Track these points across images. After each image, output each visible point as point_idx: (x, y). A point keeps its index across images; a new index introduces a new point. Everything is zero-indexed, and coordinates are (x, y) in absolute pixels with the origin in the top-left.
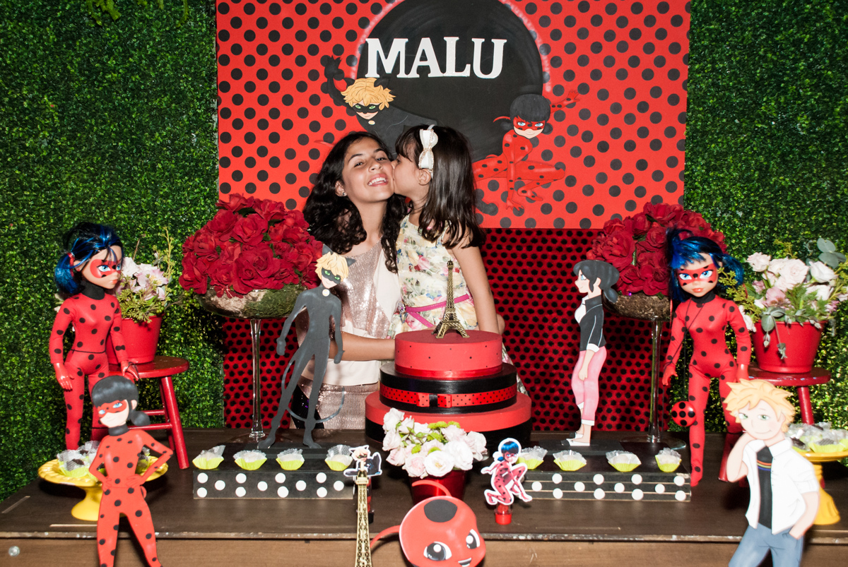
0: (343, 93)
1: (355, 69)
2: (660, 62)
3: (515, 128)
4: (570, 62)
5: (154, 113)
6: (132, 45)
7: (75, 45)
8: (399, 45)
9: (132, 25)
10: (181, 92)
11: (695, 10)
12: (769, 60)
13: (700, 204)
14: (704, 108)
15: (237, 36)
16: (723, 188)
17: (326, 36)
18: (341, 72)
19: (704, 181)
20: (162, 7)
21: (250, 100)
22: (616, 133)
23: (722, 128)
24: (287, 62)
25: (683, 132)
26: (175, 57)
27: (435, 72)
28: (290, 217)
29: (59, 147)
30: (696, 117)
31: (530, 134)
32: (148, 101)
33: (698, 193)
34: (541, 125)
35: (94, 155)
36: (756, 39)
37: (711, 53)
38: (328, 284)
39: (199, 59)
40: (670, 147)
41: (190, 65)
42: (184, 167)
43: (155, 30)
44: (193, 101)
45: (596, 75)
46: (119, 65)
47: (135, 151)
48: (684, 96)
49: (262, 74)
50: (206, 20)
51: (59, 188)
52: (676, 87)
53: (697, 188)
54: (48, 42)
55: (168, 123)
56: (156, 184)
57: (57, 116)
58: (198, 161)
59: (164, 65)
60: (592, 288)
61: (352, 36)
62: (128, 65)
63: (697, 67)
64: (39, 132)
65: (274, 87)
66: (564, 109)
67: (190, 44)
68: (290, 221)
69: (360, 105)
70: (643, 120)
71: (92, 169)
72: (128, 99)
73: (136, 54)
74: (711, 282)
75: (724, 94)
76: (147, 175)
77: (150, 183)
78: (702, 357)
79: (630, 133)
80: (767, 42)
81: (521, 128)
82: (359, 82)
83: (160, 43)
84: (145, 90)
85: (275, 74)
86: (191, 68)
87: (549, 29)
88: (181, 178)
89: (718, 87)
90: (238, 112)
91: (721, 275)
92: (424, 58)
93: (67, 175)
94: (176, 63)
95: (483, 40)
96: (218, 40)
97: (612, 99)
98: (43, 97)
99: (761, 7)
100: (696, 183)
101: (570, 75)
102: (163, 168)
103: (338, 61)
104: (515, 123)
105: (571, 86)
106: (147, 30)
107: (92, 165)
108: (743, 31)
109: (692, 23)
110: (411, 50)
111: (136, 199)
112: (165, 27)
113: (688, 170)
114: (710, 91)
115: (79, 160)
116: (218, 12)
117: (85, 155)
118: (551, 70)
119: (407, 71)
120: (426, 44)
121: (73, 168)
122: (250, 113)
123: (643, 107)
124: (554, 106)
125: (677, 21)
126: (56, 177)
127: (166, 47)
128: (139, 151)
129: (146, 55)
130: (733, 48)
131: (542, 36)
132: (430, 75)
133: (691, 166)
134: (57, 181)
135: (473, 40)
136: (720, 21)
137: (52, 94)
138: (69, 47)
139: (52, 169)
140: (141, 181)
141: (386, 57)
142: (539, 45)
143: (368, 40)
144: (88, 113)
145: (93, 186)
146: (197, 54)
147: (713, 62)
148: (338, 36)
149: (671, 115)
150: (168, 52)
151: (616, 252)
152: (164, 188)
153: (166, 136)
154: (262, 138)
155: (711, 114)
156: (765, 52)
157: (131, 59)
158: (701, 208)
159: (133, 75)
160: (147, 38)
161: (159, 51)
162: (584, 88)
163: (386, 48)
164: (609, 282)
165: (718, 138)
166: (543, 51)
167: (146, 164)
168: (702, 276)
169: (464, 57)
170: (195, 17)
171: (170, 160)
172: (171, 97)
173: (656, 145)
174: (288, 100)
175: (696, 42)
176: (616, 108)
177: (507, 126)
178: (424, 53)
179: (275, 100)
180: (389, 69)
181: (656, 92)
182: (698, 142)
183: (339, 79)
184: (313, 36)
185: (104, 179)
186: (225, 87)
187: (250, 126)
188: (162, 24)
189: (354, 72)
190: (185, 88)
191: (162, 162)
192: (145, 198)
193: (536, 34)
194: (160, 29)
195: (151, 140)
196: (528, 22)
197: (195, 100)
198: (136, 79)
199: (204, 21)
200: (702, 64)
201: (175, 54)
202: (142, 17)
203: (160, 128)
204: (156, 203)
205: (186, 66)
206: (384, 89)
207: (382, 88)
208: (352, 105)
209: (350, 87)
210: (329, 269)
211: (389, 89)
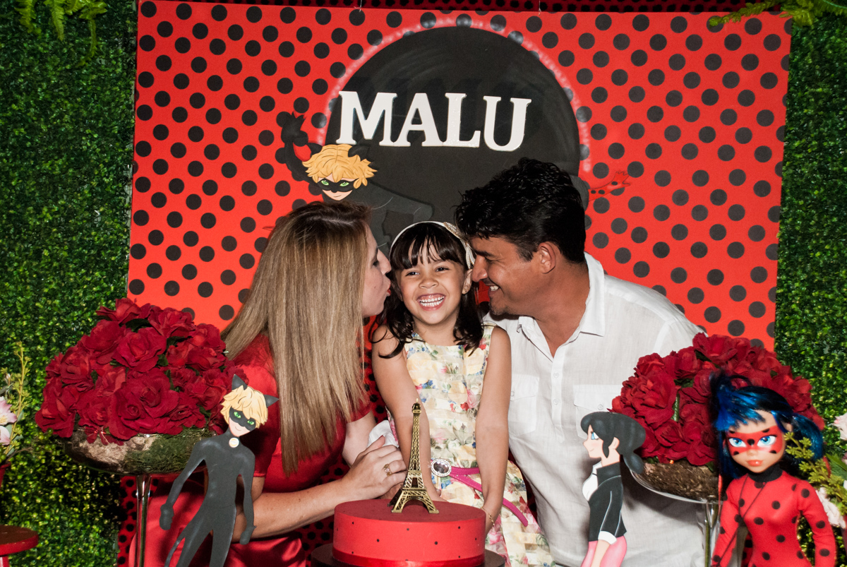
0: (305, 164)
1: (323, 131)
2: (744, 136)
4: (617, 132)
5: (42, 180)
6: (17, 87)
8: (384, 101)
9: (18, 60)
10: (82, 153)
11: (795, 67)
13: (799, 335)
14: (806, 201)
15: (163, 81)
16: (833, 314)
17: (285, 86)
18: (304, 135)
19: (805, 304)
20: (62, 37)
21: (178, 168)
22: (680, 232)
23: (832, 230)
24: (231, 119)
25: (775, 233)
26: (76, 106)
27: (432, 140)
28: (199, 333)
30: (794, 214)
32: (36, 163)
33: (796, 320)
37: (817, 126)
38: (238, 430)
39: (110, 109)
40: (756, 254)
41: (97, 117)
42: (81, 255)
43: (50, 68)
44: (98, 167)
45: (654, 151)
47: (12, 231)
48: (777, 183)
49: (196, 134)
50: (123, 57)
52: (766, 172)
53: (793, 312)
55: (62, 195)
56: (39, 277)
58: (100, 248)
59: (61, 116)
60: (606, 453)
61: (321, 87)
62: (9, 114)
63: (797, 144)
65: (212, 152)
66: (608, 196)
67: (99, 88)
68: (199, 340)
69: (328, 181)
70: (718, 215)
72: (7, 158)
73: (22, 101)
74: (773, 452)
75: (836, 183)
76: (27, 265)
77: (31, 276)
78: (763, 560)
79: (699, 232)
82: (327, 150)
83: (57, 85)
84: (31, 148)
85: (213, 134)
86: (98, 120)
88: (75, 270)
89: (827, 172)
90: (160, 184)
91: (790, 443)
92: (417, 120)
94: (78, 114)
95: (499, 99)
96: (138, 84)
100: (794, 306)
101: (617, 151)
102: (51, 256)
103: (301, 120)
105: (617, 165)
106: (40, 68)
109: (790, 84)
110: (400, 109)
111: (9, 298)
112: (65, 65)
113: (782, 287)
114: (815, 179)
116: (139, 48)
118: (591, 143)
119: (394, 137)
120: (421, 102)
122: (176, 186)
123: (718, 197)
124: (593, 192)
125: (769, 81)
127: (64, 91)
128: (18, 231)
129: (35, 102)
131: (580, 95)
132: (424, 144)
133: (786, 281)
135: (485, 98)
136: (832, 82)
140: (19, 273)
141: (366, 117)
142: (576, 108)
143: (341, 93)
146: (108, 103)
147: (820, 138)
148: (302, 87)
149: (758, 210)
150: (67, 98)
151: (650, 401)
152: (50, 283)
153: (58, 212)
154: (191, 220)
155: (816, 209)
157: (14, 106)
158: (801, 340)
159: (16, 127)
160: (39, 78)
161: (54, 97)
162: (636, 169)
163: (367, 105)
164: (630, 444)
165: (826, 244)
166: (580, 117)
167: (27, 249)
168: (760, 444)
169: (471, 122)
170: (108, 54)
171: (61, 245)
172: (68, 160)
173: (736, 250)
174: (229, 170)
175: (796, 110)
176: (681, 198)
178: (417, 113)
179: (212, 170)
180: (368, 134)
181: (737, 177)
182: (796, 248)
183: (301, 145)
184: (268, 86)
186: (144, 149)
187: (176, 203)
188: (61, 60)
189: (322, 135)
190: (88, 148)
191: (50, 247)
192: (22, 297)
193: (572, 93)
194: (58, 66)
195: (36, 217)
196: (562, 76)
197: (101, 165)
198: (20, 133)
199: (120, 59)
200: (803, 141)
201: (76, 102)
202: (33, 50)
203: (50, 201)
204: (37, 304)
205: (91, 119)
206: (361, 160)
207: (359, 158)
208: (316, 180)
209: (315, 156)
210: (240, 409)
211: (368, 160)
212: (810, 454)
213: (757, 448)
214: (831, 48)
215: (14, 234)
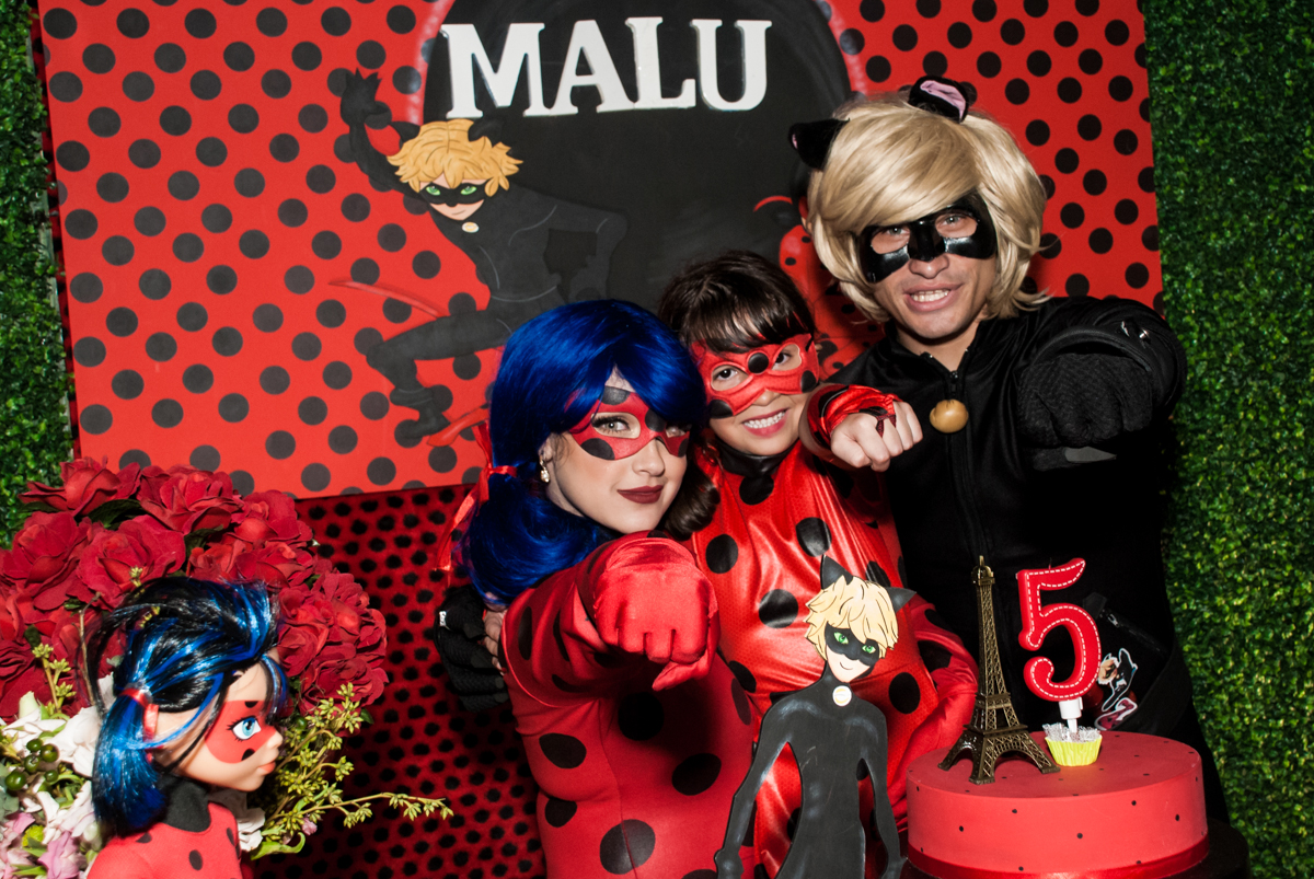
0: (393, 160)
1: (416, 99)
2: (1091, 62)
8: (524, 39)
12: (1308, 51)
17: (336, 22)
27: (614, 99)
38: (848, 669)
48: (1145, 134)
49: (176, 121)
61: (403, 20)
63: (1162, 72)
69: (438, 187)
75: (1225, 127)
80: (1300, 15)
82: (430, 132)
85: (209, 119)
89: (1212, 111)
92: (584, 68)
95: (719, 23)
100: (1187, 319)
104: (802, 209)
110: (553, 50)
114: (1195, 122)
119: (549, 100)
120: (587, 36)
122: (150, 221)
123: (1067, 160)
130: (1231, 28)
131: (841, 11)
132: (601, 109)
133: (1170, 283)
135: (696, 23)
141: (495, 68)
142: (838, 33)
143: (444, 28)
147: (1196, 60)
148: (369, 21)
155: (1203, 169)
156: (1297, 34)
163: (494, 48)
165: (1223, 219)
166: (847, 45)
169: (678, 63)
173: (1101, 241)
174: (250, 184)
175: (1155, 20)
178: (582, 57)
179: (216, 184)
180: (503, 96)
181: (1089, 128)
184: (304, 23)
189: (415, 106)
193: (829, 8)
200: (1172, 66)
206: (493, 144)
207: (488, 142)
208: (417, 187)
209: (408, 145)
210: (844, 626)
211: (505, 143)
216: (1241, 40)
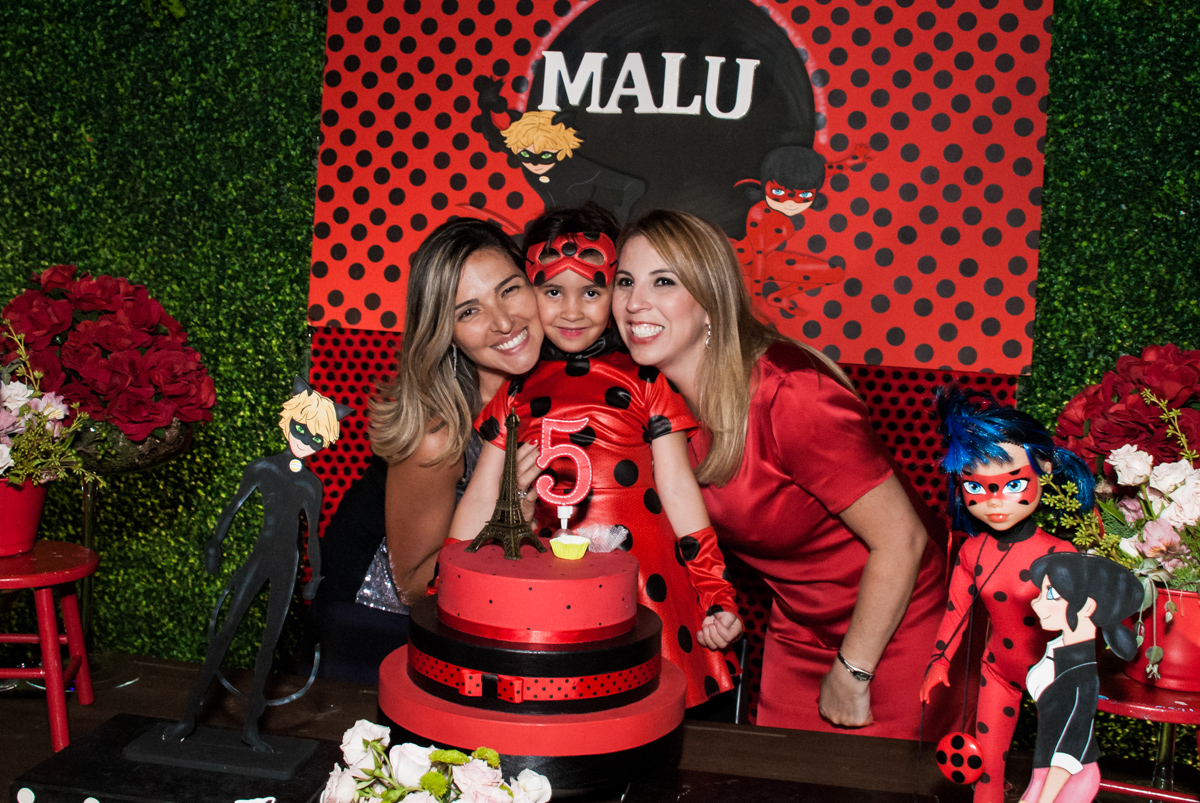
0: (504, 133)
1: (524, 96)
2: (1002, 106)
3: (768, 199)
4: (858, 99)
5: (227, 154)
6: (207, 56)
7: (130, 55)
8: (592, 62)
9: (210, 27)
10: (269, 124)
11: (1059, 30)
12: (1175, 111)
14: (1071, 183)
15: (354, 44)
17: (484, 47)
18: (503, 101)
19: (1069, 301)
21: (366, 139)
22: (929, 215)
23: (1100, 217)
24: (425, 84)
25: (1035, 217)
26: (265, 73)
27: (645, 106)
29: (94, 198)
30: (1058, 197)
31: (791, 208)
32: (222, 136)
33: (1058, 319)
34: (810, 195)
35: (139, 212)
36: (1156, 78)
37: (1084, 96)
38: (301, 450)
39: (299, 76)
40: (1016, 242)
42: (265, 234)
43: (241, 34)
44: (285, 138)
45: (900, 121)
46: (186, 83)
47: (196, 208)
48: (1039, 162)
49: (386, 101)
50: (314, 21)
51: (88, 258)
52: (1026, 147)
53: (1056, 310)
54: (95, 50)
55: (247, 170)
56: (223, 257)
57: (95, 154)
58: (287, 227)
59: (249, 86)
61: (523, 47)
62: (198, 84)
63: (1061, 117)
64: (70, 176)
65: (403, 121)
66: (847, 172)
67: (288, 54)
69: (529, 152)
70: (973, 196)
71: (135, 232)
72: (194, 132)
73: (211, 70)
74: (1024, 502)
75: (1104, 163)
76: (211, 245)
77: (214, 255)
78: (1004, 649)
79: (951, 215)
80: (1173, 84)
81: (777, 199)
82: (528, 118)
83: (246, 53)
84: (218, 120)
85: (405, 101)
86: (286, 88)
87: (827, 48)
88: (260, 251)
89: (1095, 150)
90: (347, 156)
92: (629, 83)
93: (101, 240)
94: (266, 82)
95: (723, 60)
96: (328, 48)
97: (924, 161)
98: (79, 127)
99: (1163, 29)
100: (1056, 303)
101: (858, 120)
102: (235, 234)
103: (500, 84)
104: (767, 189)
105: (858, 137)
106: (230, 34)
107: (136, 226)
108: (1135, 63)
109: (1054, 48)
110: (610, 71)
112: (255, 31)
113: (1043, 281)
114: (1081, 157)
115: (119, 218)
116: (330, 10)
117: (128, 211)
118: (828, 110)
119: (603, 102)
120: (634, 63)
121: (110, 229)
122: (364, 158)
123: (974, 175)
124: (831, 167)
125: (1030, 44)
126: (87, 243)
127: (254, 58)
129: (224, 71)
130: (1120, 90)
131: (816, 57)
132: (637, 111)
133: (1048, 274)
134: (86, 247)
135: (707, 58)
136: (1099, 47)
137: (91, 124)
138: (120, 56)
139: (82, 230)
141: (572, 79)
142: (811, 72)
143: (545, 53)
144: (136, 152)
145: (134, 257)
146: (298, 70)
147: (1087, 111)
148: (503, 47)
149: (1019, 191)
150: (255, 66)
152: (234, 264)
153: (243, 188)
154: (379, 196)
155: (1082, 191)
156: (1170, 99)
157: (203, 76)
159: (204, 98)
160: (229, 45)
161: (243, 65)
162: (879, 142)
163: (573, 69)
165: (1093, 232)
166: (816, 81)
167: (211, 228)
168: (1006, 490)
169: (691, 84)
170: (299, 18)
171: (246, 223)
172: (254, 131)
173: (992, 237)
174: (421, 141)
175: (1060, 79)
176: (931, 175)
177: (754, 194)
178: (630, 75)
179: (403, 141)
180: (574, 99)
181: (995, 153)
182: (1059, 237)
183: (499, 111)
184: (465, 47)
185: (151, 247)
186: (331, 118)
187: (363, 177)
188: (252, 25)
189: (522, 101)
190: (276, 118)
191: (234, 226)
192: (206, 278)
193: (807, 53)
194: (248, 32)
195: (221, 193)
196: (796, 35)
197: (289, 137)
198: (207, 103)
199: (311, 23)
200: (1069, 114)
201: (265, 69)
202: (225, 16)
203: (235, 176)
204: (221, 287)
205: (280, 87)
206: (567, 128)
207: (563, 126)
208: (516, 151)
209: (514, 124)
210: (303, 422)
211: (574, 128)
212: (1076, 505)
213: (1001, 497)
214: (1098, 9)
215: (198, 211)
216: (1123, 98)
